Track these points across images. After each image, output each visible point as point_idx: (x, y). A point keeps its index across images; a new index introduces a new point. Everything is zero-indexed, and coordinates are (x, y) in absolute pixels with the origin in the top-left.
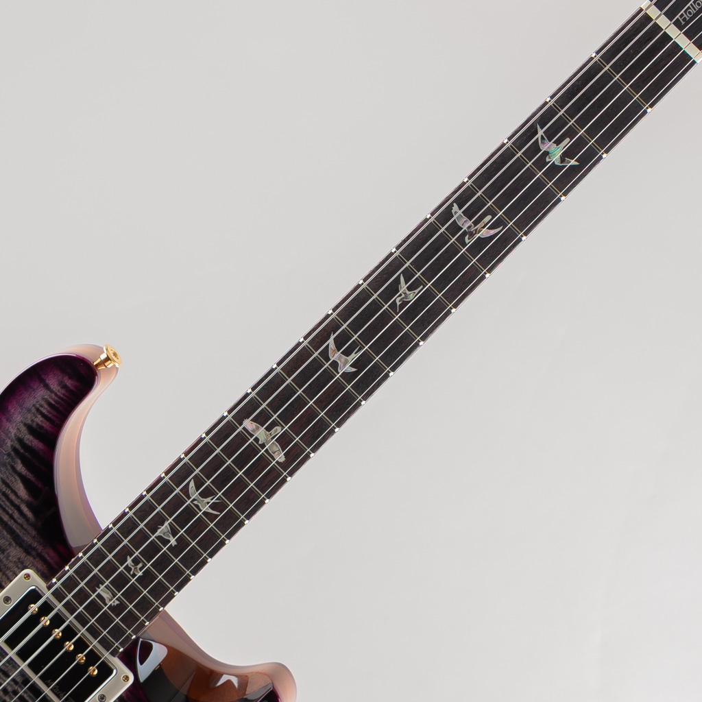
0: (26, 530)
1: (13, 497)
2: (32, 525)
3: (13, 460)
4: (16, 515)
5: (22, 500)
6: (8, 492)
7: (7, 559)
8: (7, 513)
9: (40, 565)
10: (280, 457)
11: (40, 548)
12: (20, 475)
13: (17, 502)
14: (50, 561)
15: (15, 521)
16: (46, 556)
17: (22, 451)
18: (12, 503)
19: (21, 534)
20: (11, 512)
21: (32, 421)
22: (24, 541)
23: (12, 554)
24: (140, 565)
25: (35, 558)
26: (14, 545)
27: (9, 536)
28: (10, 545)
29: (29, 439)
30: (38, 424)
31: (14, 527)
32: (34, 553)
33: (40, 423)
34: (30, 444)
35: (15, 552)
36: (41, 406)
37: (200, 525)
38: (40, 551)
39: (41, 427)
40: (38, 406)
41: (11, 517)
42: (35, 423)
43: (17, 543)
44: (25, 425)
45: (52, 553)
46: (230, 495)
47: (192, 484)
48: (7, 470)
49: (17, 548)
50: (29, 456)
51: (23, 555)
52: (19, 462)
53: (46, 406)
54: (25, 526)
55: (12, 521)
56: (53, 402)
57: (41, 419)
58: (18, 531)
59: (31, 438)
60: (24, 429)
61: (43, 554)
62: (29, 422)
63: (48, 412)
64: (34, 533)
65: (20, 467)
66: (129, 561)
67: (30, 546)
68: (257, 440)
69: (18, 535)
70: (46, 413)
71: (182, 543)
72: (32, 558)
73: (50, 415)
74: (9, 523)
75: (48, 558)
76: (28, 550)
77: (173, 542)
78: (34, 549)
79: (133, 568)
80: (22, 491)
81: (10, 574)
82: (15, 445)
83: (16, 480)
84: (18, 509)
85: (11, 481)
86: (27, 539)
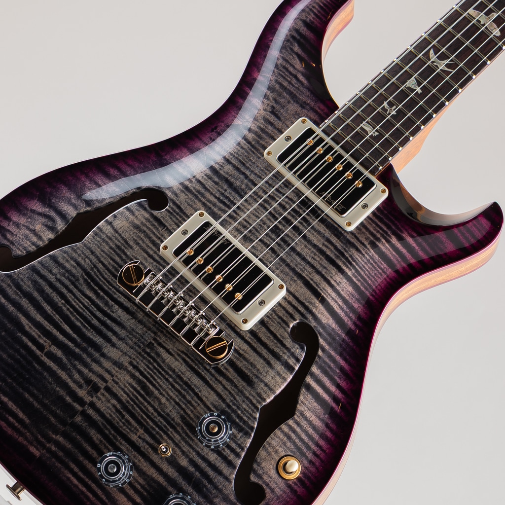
0: (301, 91)
1: (291, 69)
2: (307, 88)
3: (291, 44)
4: (294, 81)
5: (298, 71)
6: (288, 66)
7: (287, 112)
8: (287, 80)
9: (313, 115)
10: (497, 32)
11: (312, 104)
12: (297, 54)
13: (294, 72)
14: (321, 112)
15: (293, 86)
16: (317, 109)
17: (298, 38)
18: (290, 73)
19: (298, 95)
20: (289, 80)
21: (307, 17)
22: (300, 99)
23: (290, 109)
24: (394, 107)
25: (309, 111)
26: (292, 102)
27: (288, 96)
28: (289, 102)
29: (303, 29)
30: (310, 20)
31: (292, 90)
32: (308, 107)
33: (312, 19)
34: (304, 33)
35: (293, 107)
36: (314, 7)
37: (439, 77)
38: (312, 105)
39: (313, 23)
40: (311, 7)
41: (290, 83)
42: (308, 19)
43: (294, 101)
44: (301, 20)
45: (322, 107)
46: (460, 57)
47: (432, 52)
48: (287, 50)
49: (295, 104)
50: (303, 42)
51: (299, 109)
52: (296, 45)
53: (317, 7)
54: (301, 89)
55: (291, 86)
56: (322, 5)
57: (313, 16)
58: (295, 92)
59: (305, 29)
60: (300, 24)
61: (315, 108)
62: (304, 18)
63: (318, 11)
64: (308, 93)
65: (296, 48)
66: (385, 104)
67: (305, 102)
68: (479, 21)
69: (295, 95)
70: (317, 13)
71: (425, 90)
72: (306, 111)
73: (319, 15)
74: (288, 87)
75: (319, 111)
76: (303, 105)
77: (418, 90)
78: (308, 104)
79: (389, 110)
80: (299, 65)
81: (288, 123)
82: (293, 34)
83: (294, 57)
84: (296, 77)
85: (290, 58)
86: (303, 98)
